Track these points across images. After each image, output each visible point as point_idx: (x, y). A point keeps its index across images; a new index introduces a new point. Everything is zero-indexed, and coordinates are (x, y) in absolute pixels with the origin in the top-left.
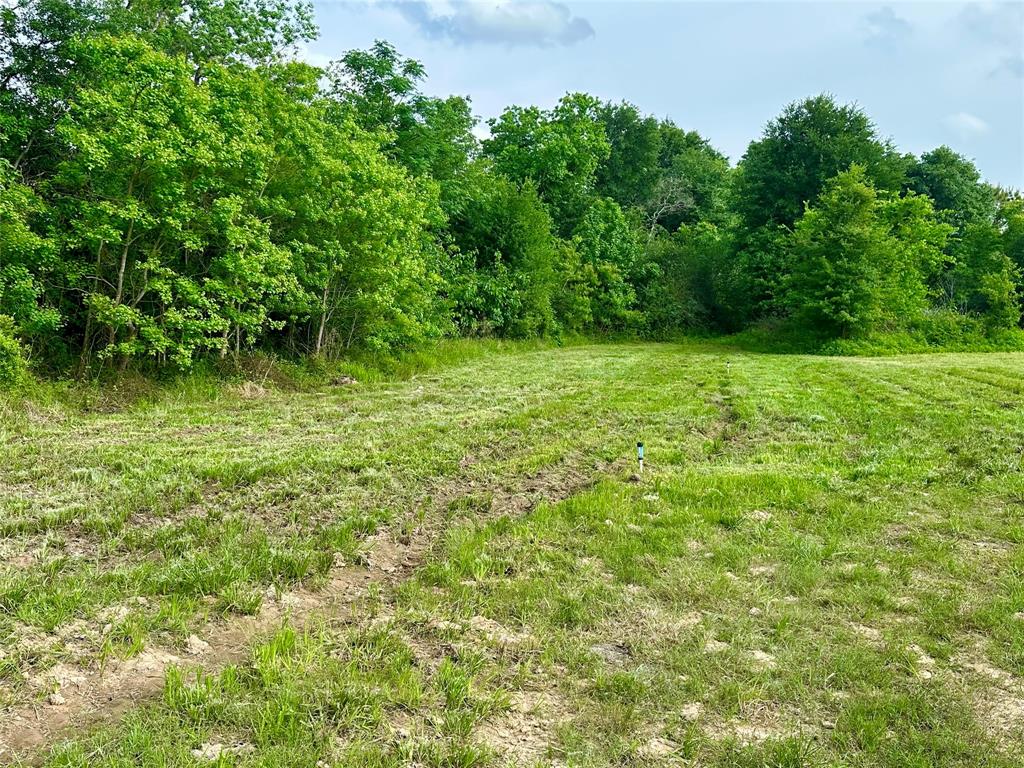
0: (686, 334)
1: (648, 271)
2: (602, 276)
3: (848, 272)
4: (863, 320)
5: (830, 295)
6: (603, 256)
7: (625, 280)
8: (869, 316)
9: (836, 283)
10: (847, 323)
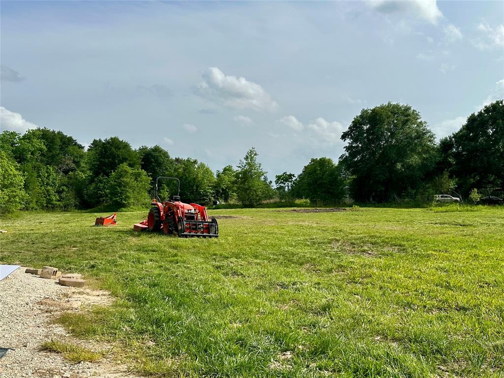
0: (76, 209)
1: (63, 189)
2: (48, 191)
3: (124, 190)
4: (128, 203)
5: (120, 196)
6: (48, 184)
7: (55, 192)
8: (130, 202)
9: (121, 193)
10: (124, 203)
